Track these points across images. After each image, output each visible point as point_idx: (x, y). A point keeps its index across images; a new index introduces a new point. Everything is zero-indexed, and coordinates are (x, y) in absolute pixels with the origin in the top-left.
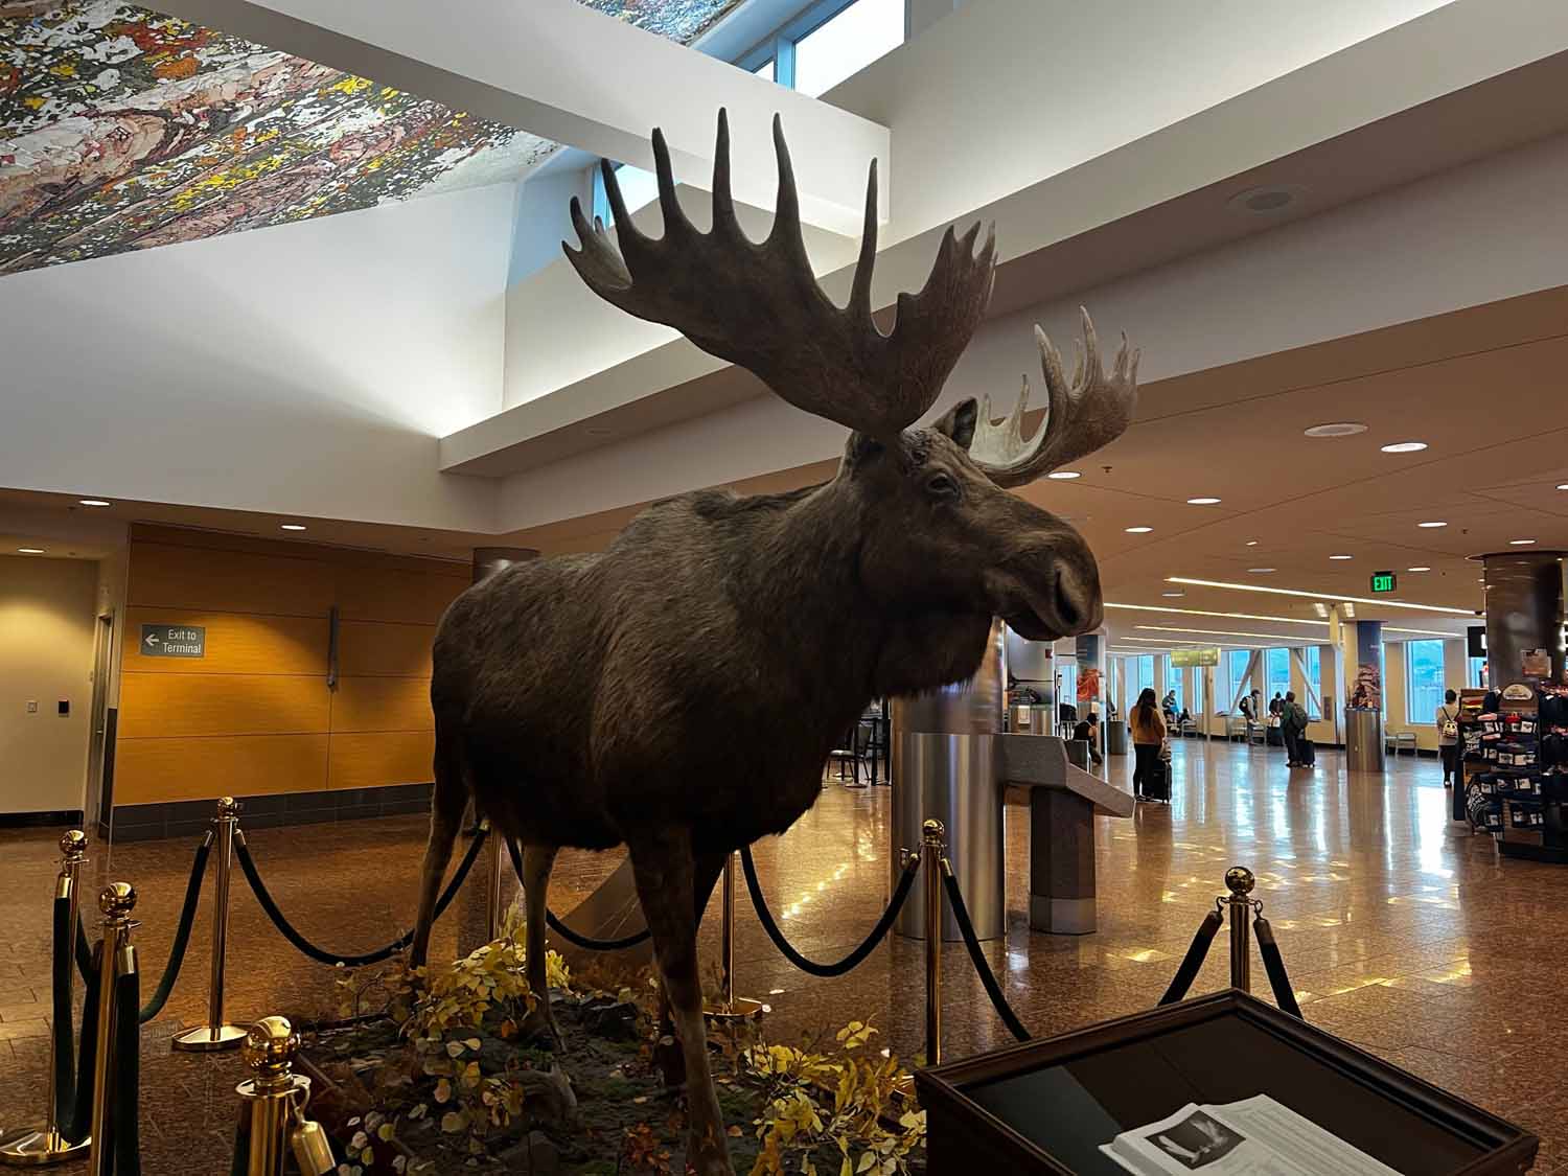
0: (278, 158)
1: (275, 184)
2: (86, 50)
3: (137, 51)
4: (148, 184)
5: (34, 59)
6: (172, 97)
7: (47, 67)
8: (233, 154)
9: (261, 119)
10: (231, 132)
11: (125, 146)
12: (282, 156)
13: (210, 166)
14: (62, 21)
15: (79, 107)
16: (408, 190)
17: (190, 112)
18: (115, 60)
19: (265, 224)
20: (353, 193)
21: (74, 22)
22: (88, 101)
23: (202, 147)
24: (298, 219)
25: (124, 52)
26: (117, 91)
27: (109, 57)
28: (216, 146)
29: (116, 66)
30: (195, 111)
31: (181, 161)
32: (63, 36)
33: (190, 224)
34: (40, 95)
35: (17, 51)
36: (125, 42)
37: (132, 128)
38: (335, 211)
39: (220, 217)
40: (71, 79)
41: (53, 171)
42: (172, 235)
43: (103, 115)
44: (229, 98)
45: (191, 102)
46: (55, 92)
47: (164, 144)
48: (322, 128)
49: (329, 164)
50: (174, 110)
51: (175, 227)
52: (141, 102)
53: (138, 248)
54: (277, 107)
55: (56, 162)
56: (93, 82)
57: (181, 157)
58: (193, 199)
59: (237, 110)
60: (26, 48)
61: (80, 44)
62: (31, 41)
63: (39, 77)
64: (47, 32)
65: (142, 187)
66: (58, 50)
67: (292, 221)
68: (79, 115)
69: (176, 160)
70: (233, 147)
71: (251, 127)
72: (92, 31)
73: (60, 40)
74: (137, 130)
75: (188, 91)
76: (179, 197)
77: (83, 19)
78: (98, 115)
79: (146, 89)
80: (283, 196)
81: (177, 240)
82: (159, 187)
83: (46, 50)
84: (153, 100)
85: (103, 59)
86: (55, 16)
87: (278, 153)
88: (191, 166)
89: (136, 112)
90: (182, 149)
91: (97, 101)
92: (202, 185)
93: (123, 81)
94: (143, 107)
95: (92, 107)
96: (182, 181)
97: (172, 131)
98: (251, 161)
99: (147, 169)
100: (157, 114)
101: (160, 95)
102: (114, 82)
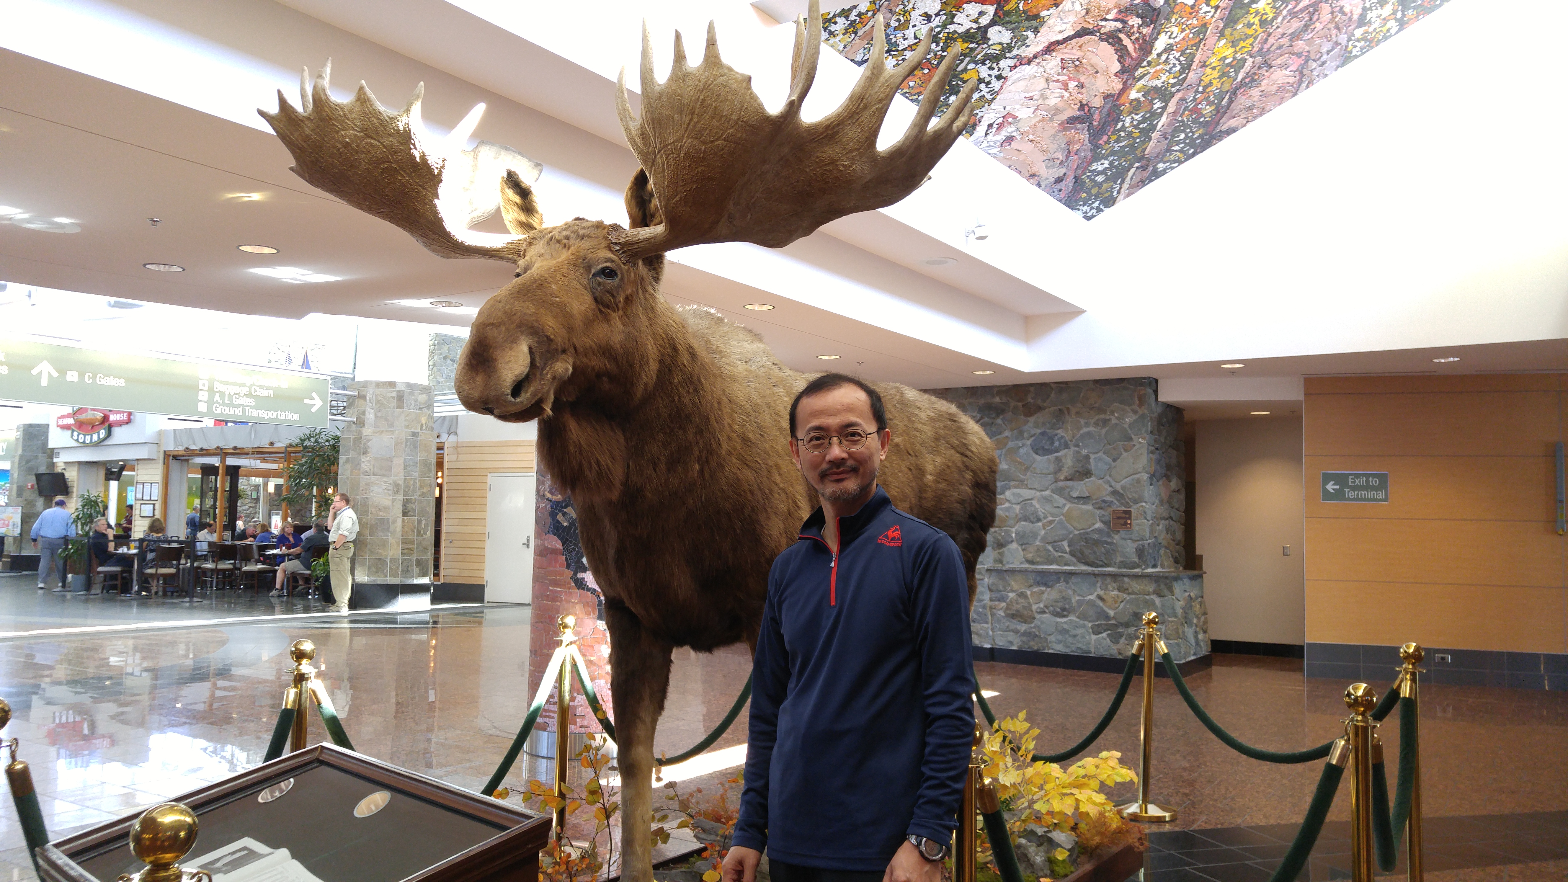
1: (1296, 24)
2: (952, 28)
3: (990, 8)
4: (1158, 83)
6: (1071, 19)
7: (942, 51)
8: (1205, 26)
10: (1173, 12)
11: (1090, 68)
13: (1197, 45)
14: (908, 21)
15: (1006, 63)
17: (1106, 20)
18: (984, 21)
19: (1346, 58)
21: (916, 17)
22: (1008, 55)
23: (1163, 36)
24: (1386, 38)
25: (981, 14)
26: (1020, 39)
27: (977, 22)
29: (993, 23)
30: (1110, 17)
31: (1160, 55)
32: (923, 29)
33: (1255, 92)
34: (966, 69)
36: (972, 8)
37: (1073, 54)
39: (1280, 76)
40: (972, 50)
41: (1057, 110)
42: (1250, 108)
43: (1035, 58)
45: (1094, 13)
46: (974, 63)
47: (1122, 52)
50: (1090, 26)
51: (1242, 100)
52: (1050, 34)
53: (1232, 131)
55: (1051, 103)
56: (990, 43)
57: (1155, 52)
58: (1224, 75)
60: (911, 49)
61: (944, 26)
62: (907, 43)
64: (910, 33)
65: (1155, 89)
67: (1378, 42)
68: (1015, 67)
69: (1154, 56)
70: (1195, 22)
72: (937, 15)
73: (925, 32)
74: (1080, 53)
75: (1077, 7)
76: (1206, 80)
77: (919, 12)
78: (1031, 60)
79: (1041, 25)
80: (1326, 28)
81: (1263, 112)
82: (1173, 81)
84: (1059, 28)
85: (975, 26)
86: (898, 21)
88: (1176, 54)
89: (1058, 43)
90: (1146, 46)
91: (1015, 52)
92: (1214, 61)
93: (1013, 30)
94: (1060, 37)
95: (1018, 57)
96: (1186, 68)
97: (1112, 38)
98: (1236, 22)
99: (1137, 74)
100: (1079, 34)
101: (1060, 22)
102: (1008, 34)
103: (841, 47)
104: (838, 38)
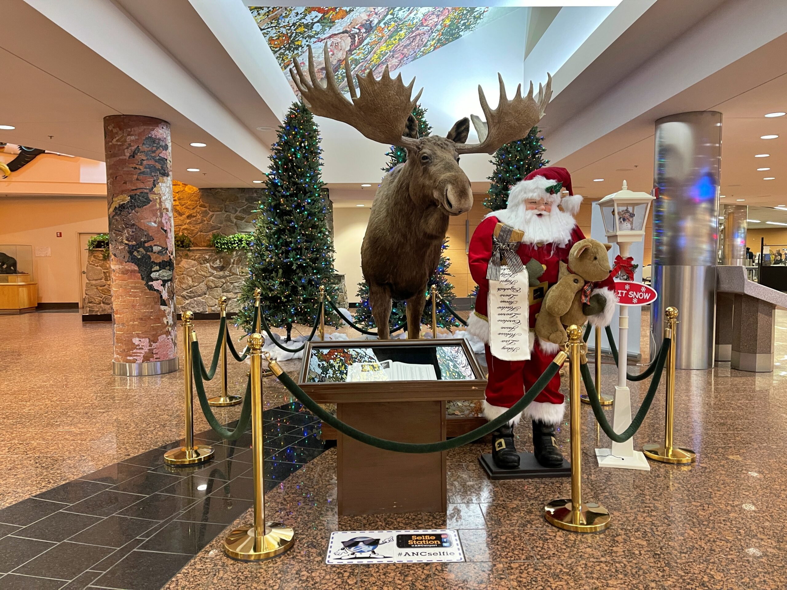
0: (402, 33)
1: (408, 42)
2: (303, 21)
3: (320, 15)
4: (358, 57)
5: (289, 30)
6: (344, 25)
7: (295, 30)
8: (382, 37)
9: (384, 21)
10: (376, 29)
11: (340, 47)
12: (403, 32)
13: (377, 44)
14: (289, 15)
15: (313, 40)
16: (472, 26)
17: (355, 28)
18: (315, 20)
19: (415, 58)
20: (446, 35)
21: (293, 13)
22: (316, 36)
23: (368, 39)
24: (429, 53)
25: (316, 17)
26: (323, 30)
27: (313, 20)
28: (373, 36)
29: (318, 22)
30: (356, 27)
31: (364, 46)
32: (293, 19)
34: (298, 40)
35: (281, 29)
36: (314, 14)
37: (337, 40)
38: (443, 45)
39: (394, 62)
40: (305, 32)
41: (320, 63)
43: (324, 39)
44: (366, 18)
45: (352, 24)
46: (303, 37)
47: (353, 43)
48: (412, 15)
49: (426, 28)
50: (348, 30)
52: (334, 31)
54: (387, 14)
55: (320, 60)
56: (312, 30)
57: (363, 45)
58: (379, 58)
59: (371, 22)
60: (284, 27)
61: (300, 20)
62: (284, 24)
63: (294, 35)
64: (287, 20)
65: (356, 59)
66: (294, 24)
67: (426, 54)
68: (316, 42)
69: (362, 46)
70: (380, 34)
71: (382, 25)
72: (301, 14)
73: (293, 21)
74: (340, 40)
75: (349, 21)
76: (373, 59)
77: (295, 11)
78: (322, 40)
79: (333, 26)
80: (415, 45)
82: (362, 57)
83: (290, 25)
84: (338, 28)
85: (311, 21)
86: (286, 13)
87: (401, 31)
88: (369, 46)
89: (335, 35)
90: (361, 41)
91: (319, 36)
92: (378, 52)
93: (323, 26)
94: (336, 32)
95: (319, 38)
96: (369, 53)
97: (353, 37)
98: (392, 37)
99: (353, 53)
100: (343, 33)
101: (340, 26)
102: (321, 27)
103: (259, 21)
104: (260, 17)
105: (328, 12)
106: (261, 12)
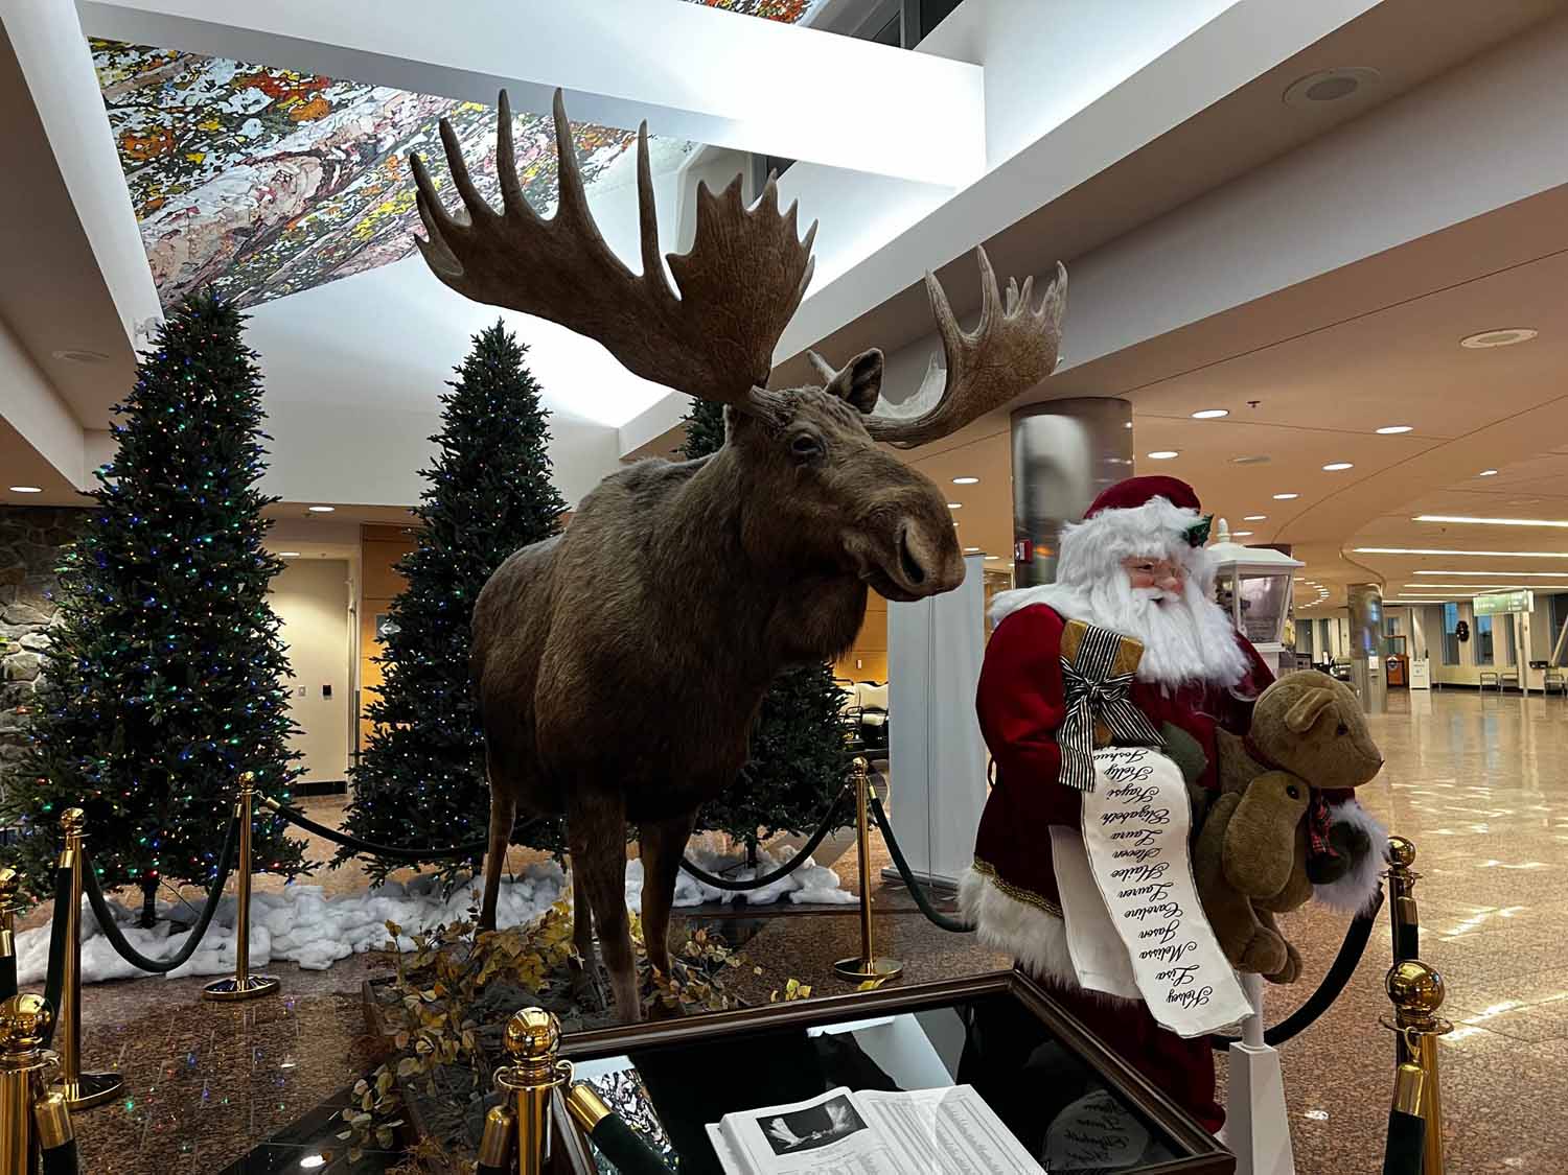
2: (222, 105)
3: (268, 100)
4: (326, 218)
5: (180, 120)
6: (317, 135)
7: (194, 124)
8: (393, 182)
9: (406, 146)
10: (384, 161)
11: (292, 187)
12: (439, 177)
13: (376, 195)
14: (191, 82)
15: (236, 157)
17: (339, 148)
18: (252, 110)
21: (202, 80)
22: (243, 150)
23: (363, 179)
25: (257, 102)
26: (264, 139)
27: (245, 108)
28: (374, 176)
29: (257, 115)
30: (344, 147)
31: (348, 194)
32: (197, 96)
33: (379, 249)
34: (198, 150)
35: (162, 114)
36: (253, 93)
37: (291, 169)
39: (403, 241)
40: (219, 133)
41: (237, 217)
42: (366, 261)
43: (261, 161)
44: (370, 131)
45: (336, 138)
46: (210, 146)
47: (326, 181)
48: (467, 145)
49: (487, 179)
50: (324, 149)
51: (366, 254)
52: (290, 144)
53: (341, 277)
54: (417, 132)
55: (237, 209)
56: (239, 133)
57: (347, 190)
58: (373, 227)
59: (380, 141)
60: (170, 111)
61: (215, 101)
62: (171, 104)
63: (191, 135)
64: (182, 94)
65: (322, 222)
66: (197, 109)
68: (239, 164)
69: (343, 193)
70: (390, 175)
71: (400, 153)
72: (221, 87)
73: (196, 99)
74: (298, 171)
75: (330, 128)
76: (359, 227)
77: (209, 77)
78: (256, 162)
79: (291, 133)
81: (372, 266)
82: (337, 220)
83: (187, 110)
84: (301, 141)
85: (241, 111)
86: (184, 78)
87: (435, 174)
88: (359, 197)
89: (290, 154)
90: (344, 182)
91: (251, 150)
92: (376, 214)
93: (267, 128)
94: (295, 150)
95: (249, 155)
96: (355, 212)
97: (328, 168)
99: (320, 205)
100: (310, 154)
101: (305, 137)
102: (260, 130)
103: (107, 83)
104: (115, 72)
105: (287, 96)
106: (122, 60)
